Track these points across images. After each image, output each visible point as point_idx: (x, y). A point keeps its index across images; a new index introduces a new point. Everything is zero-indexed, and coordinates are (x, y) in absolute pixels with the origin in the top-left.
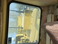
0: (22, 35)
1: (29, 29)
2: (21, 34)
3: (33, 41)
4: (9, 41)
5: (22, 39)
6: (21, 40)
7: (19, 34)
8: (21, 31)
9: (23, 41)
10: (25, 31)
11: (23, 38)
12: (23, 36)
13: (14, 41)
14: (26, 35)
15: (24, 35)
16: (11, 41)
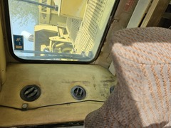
0: (54, 29)
1: (77, 16)
2: (49, 24)
3: (83, 52)
4: (16, 43)
5: (53, 42)
6: (51, 42)
7: (45, 23)
8: (51, 14)
9: (57, 46)
10: (63, 18)
11: (57, 38)
12: (56, 34)
13: (30, 40)
14: (65, 33)
15: (61, 30)
16: (22, 44)
